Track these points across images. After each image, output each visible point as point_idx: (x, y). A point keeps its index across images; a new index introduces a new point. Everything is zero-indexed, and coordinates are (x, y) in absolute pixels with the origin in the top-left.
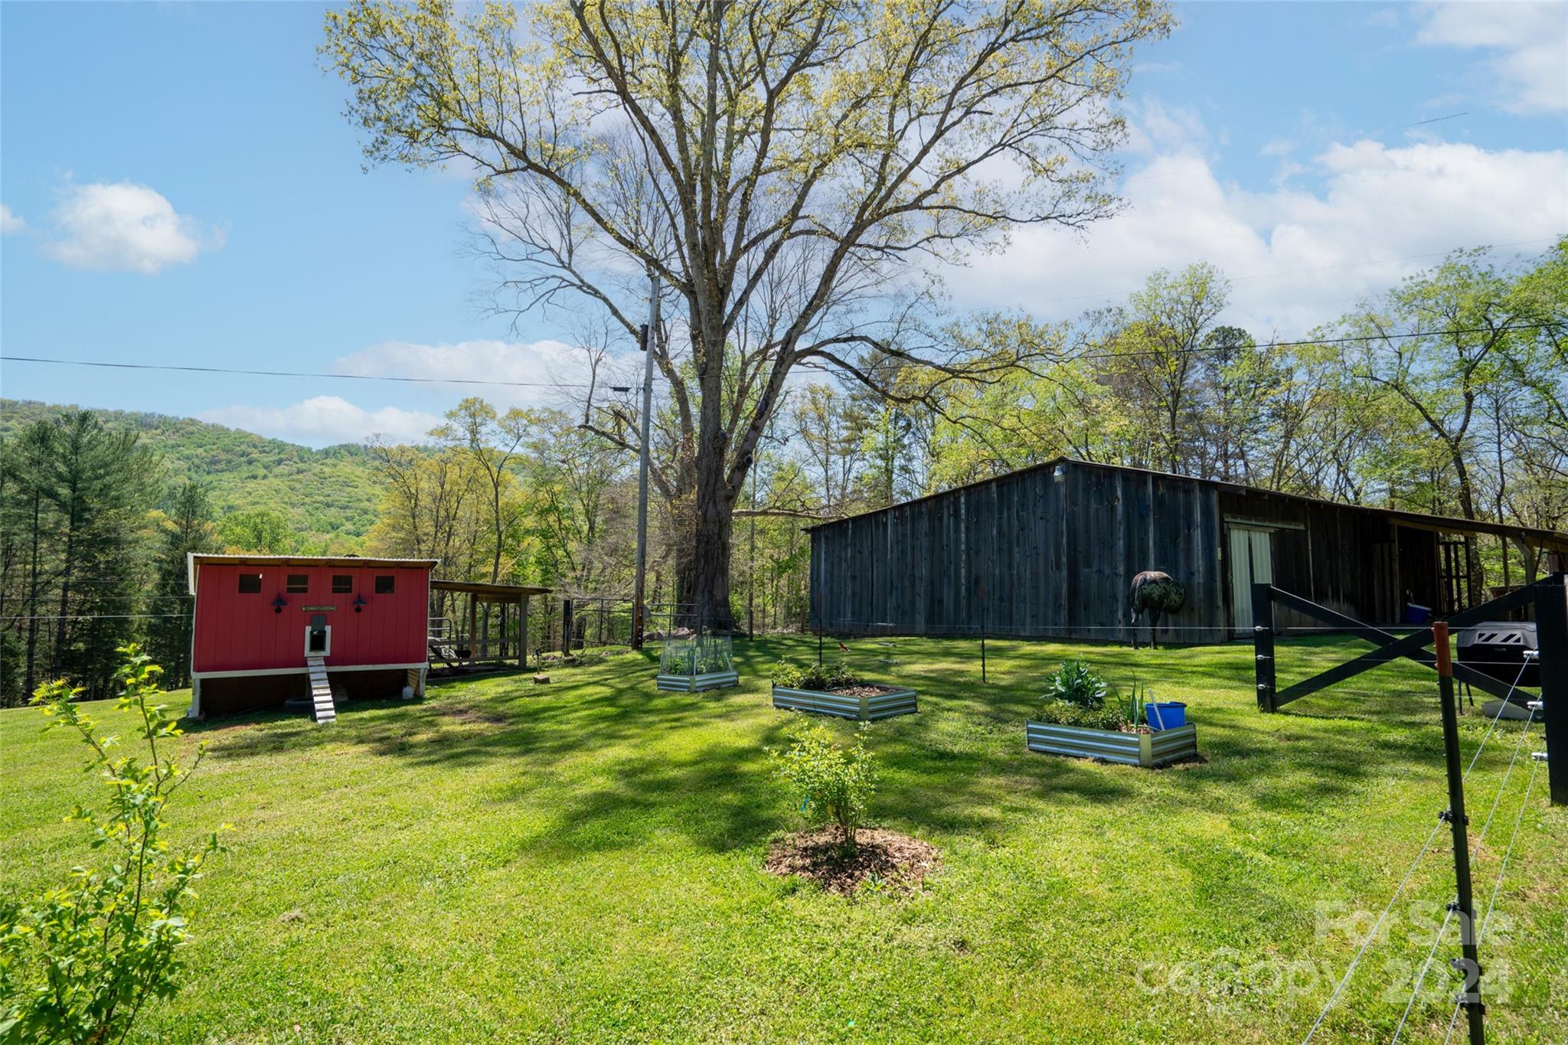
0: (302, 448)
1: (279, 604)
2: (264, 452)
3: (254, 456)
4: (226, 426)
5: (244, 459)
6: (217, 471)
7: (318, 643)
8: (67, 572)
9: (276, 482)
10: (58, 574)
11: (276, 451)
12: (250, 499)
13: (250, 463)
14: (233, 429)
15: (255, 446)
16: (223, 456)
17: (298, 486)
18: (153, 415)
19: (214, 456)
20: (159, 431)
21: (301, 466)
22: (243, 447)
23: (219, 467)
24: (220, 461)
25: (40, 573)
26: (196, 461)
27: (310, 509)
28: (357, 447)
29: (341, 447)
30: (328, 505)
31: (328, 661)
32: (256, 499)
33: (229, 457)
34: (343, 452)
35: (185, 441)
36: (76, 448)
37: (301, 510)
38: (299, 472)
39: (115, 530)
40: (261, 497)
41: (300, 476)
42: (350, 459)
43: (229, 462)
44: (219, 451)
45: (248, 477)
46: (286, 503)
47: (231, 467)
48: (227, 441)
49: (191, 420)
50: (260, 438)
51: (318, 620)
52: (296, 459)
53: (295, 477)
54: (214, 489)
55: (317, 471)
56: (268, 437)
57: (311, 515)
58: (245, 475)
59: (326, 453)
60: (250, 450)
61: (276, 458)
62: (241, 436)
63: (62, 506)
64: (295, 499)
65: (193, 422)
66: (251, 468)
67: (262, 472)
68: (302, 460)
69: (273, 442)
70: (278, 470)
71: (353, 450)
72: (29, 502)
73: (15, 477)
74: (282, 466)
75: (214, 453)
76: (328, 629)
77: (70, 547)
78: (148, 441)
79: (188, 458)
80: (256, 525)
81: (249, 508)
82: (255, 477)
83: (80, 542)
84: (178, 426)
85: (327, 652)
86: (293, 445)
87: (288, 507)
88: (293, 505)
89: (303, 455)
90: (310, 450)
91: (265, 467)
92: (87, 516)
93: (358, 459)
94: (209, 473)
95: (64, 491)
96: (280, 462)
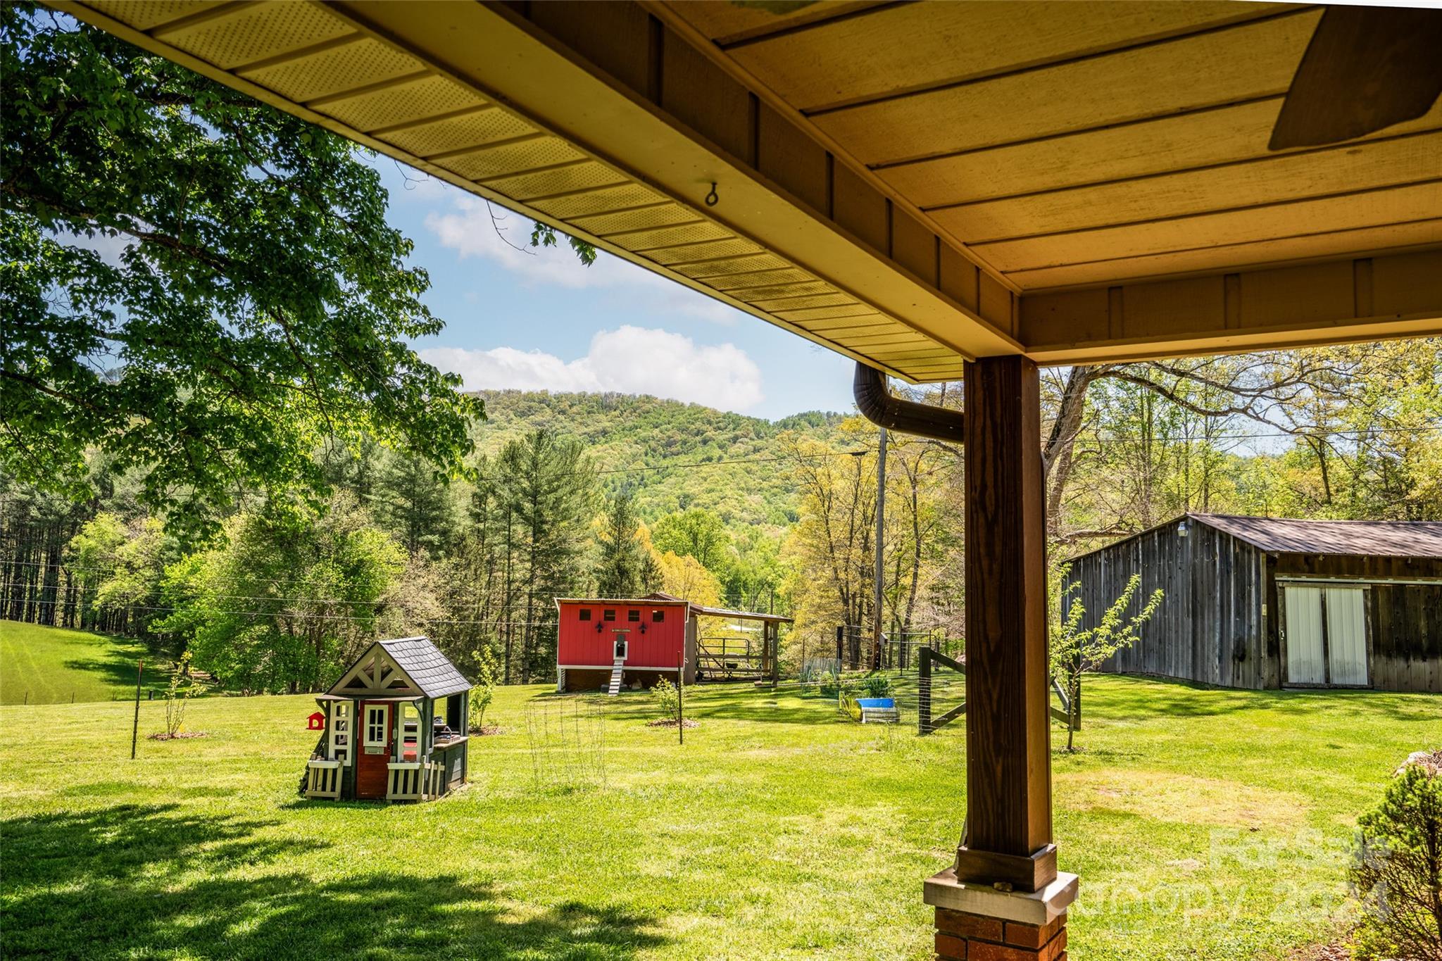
0: (758, 421)
1: (600, 627)
2: (719, 428)
3: (709, 434)
4: (680, 401)
5: (698, 438)
6: (673, 454)
7: (620, 652)
8: (530, 581)
9: (734, 466)
10: (525, 582)
11: (731, 426)
12: (705, 485)
13: (705, 442)
14: (687, 404)
15: (710, 423)
16: (679, 437)
17: (754, 467)
18: (611, 394)
19: (669, 437)
20: (618, 412)
21: (758, 443)
22: (698, 424)
23: (674, 449)
24: (675, 442)
25: (513, 581)
26: (653, 444)
27: (768, 495)
28: (818, 415)
29: (802, 416)
30: (787, 491)
31: (626, 663)
32: (712, 486)
33: (684, 436)
34: (802, 422)
35: (642, 421)
36: (535, 465)
37: (758, 498)
38: (756, 450)
39: (564, 541)
40: (716, 482)
41: (757, 456)
42: (811, 431)
43: (685, 443)
44: (675, 430)
45: (703, 460)
46: (742, 489)
47: (687, 448)
48: (681, 418)
49: (647, 397)
50: (715, 412)
51: (621, 638)
52: (752, 435)
53: (751, 457)
54: (669, 475)
55: (773, 448)
56: (723, 410)
57: (769, 502)
58: (700, 458)
59: (784, 425)
60: (704, 428)
61: (731, 435)
62: (696, 411)
63: (527, 520)
64: (751, 484)
65: (648, 399)
66: (707, 448)
67: (717, 453)
68: (758, 436)
69: (727, 416)
70: (733, 450)
71: (813, 420)
72: (504, 517)
73: (494, 493)
74: (738, 445)
75: (669, 433)
76: (626, 643)
77: (534, 557)
78: (608, 424)
79: (645, 441)
80: (691, 527)
81: (705, 496)
82: (710, 459)
83: (540, 553)
84: (635, 405)
85: (625, 658)
86: (749, 418)
87: (745, 493)
88: (749, 491)
89: (759, 428)
90: (766, 422)
91: (721, 447)
92: (545, 527)
93: (820, 431)
94: (665, 457)
95: (528, 506)
96: (735, 440)
